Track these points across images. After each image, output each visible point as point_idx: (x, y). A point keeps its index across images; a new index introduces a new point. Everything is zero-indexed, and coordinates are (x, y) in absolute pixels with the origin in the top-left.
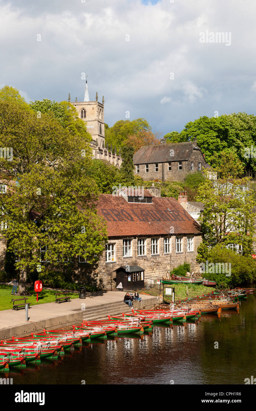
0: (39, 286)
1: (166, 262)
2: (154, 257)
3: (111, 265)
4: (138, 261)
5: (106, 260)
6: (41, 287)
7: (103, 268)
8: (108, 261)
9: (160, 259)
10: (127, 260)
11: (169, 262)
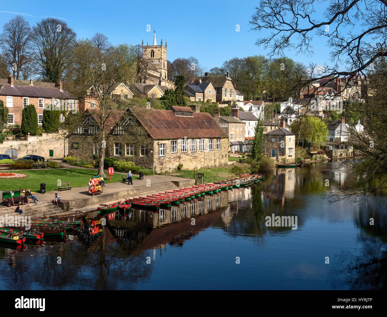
0: (111, 171)
1: (201, 156)
2: (193, 153)
3: (162, 158)
4: (181, 155)
5: (159, 155)
6: (113, 172)
7: (157, 160)
8: (160, 155)
9: (197, 154)
10: (173, 154)
11: (203, 156)
